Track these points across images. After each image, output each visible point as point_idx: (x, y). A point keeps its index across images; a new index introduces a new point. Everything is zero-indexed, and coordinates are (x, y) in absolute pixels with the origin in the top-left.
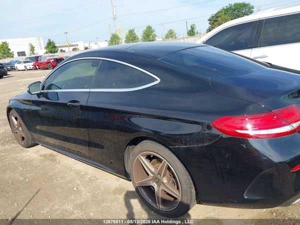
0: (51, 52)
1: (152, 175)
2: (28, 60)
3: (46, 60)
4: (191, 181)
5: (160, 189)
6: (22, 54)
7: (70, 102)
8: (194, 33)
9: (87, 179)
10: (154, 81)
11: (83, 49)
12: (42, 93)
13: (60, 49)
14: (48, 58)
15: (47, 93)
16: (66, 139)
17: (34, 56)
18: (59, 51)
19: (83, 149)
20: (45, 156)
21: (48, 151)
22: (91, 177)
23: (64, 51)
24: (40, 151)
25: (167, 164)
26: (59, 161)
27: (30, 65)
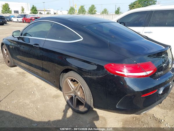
0: (34, 13)
1: (73, 90)
2: (20, 16)
3: (30, 18)
4: (92, 95)
5: (76, 98)
6: (16, 12)
7: (35, 44)
8: (119, 13)
9: (40, 88)
10: (80, 39)
11: (53, 14)
12: (21, 37)
13: (39, 12)
14: (31, 16)
15: (23, 38)
16: (31, 65)
17: (23, 14)
18: (39, 13)
19: (39, 71)
20: (20, 73)
21: (22, 70)
22: (42, 88)
23: (42, 14)
24: (17, 70)
25: (80, 85)
26: (27, 77)
27: (20, 19)
